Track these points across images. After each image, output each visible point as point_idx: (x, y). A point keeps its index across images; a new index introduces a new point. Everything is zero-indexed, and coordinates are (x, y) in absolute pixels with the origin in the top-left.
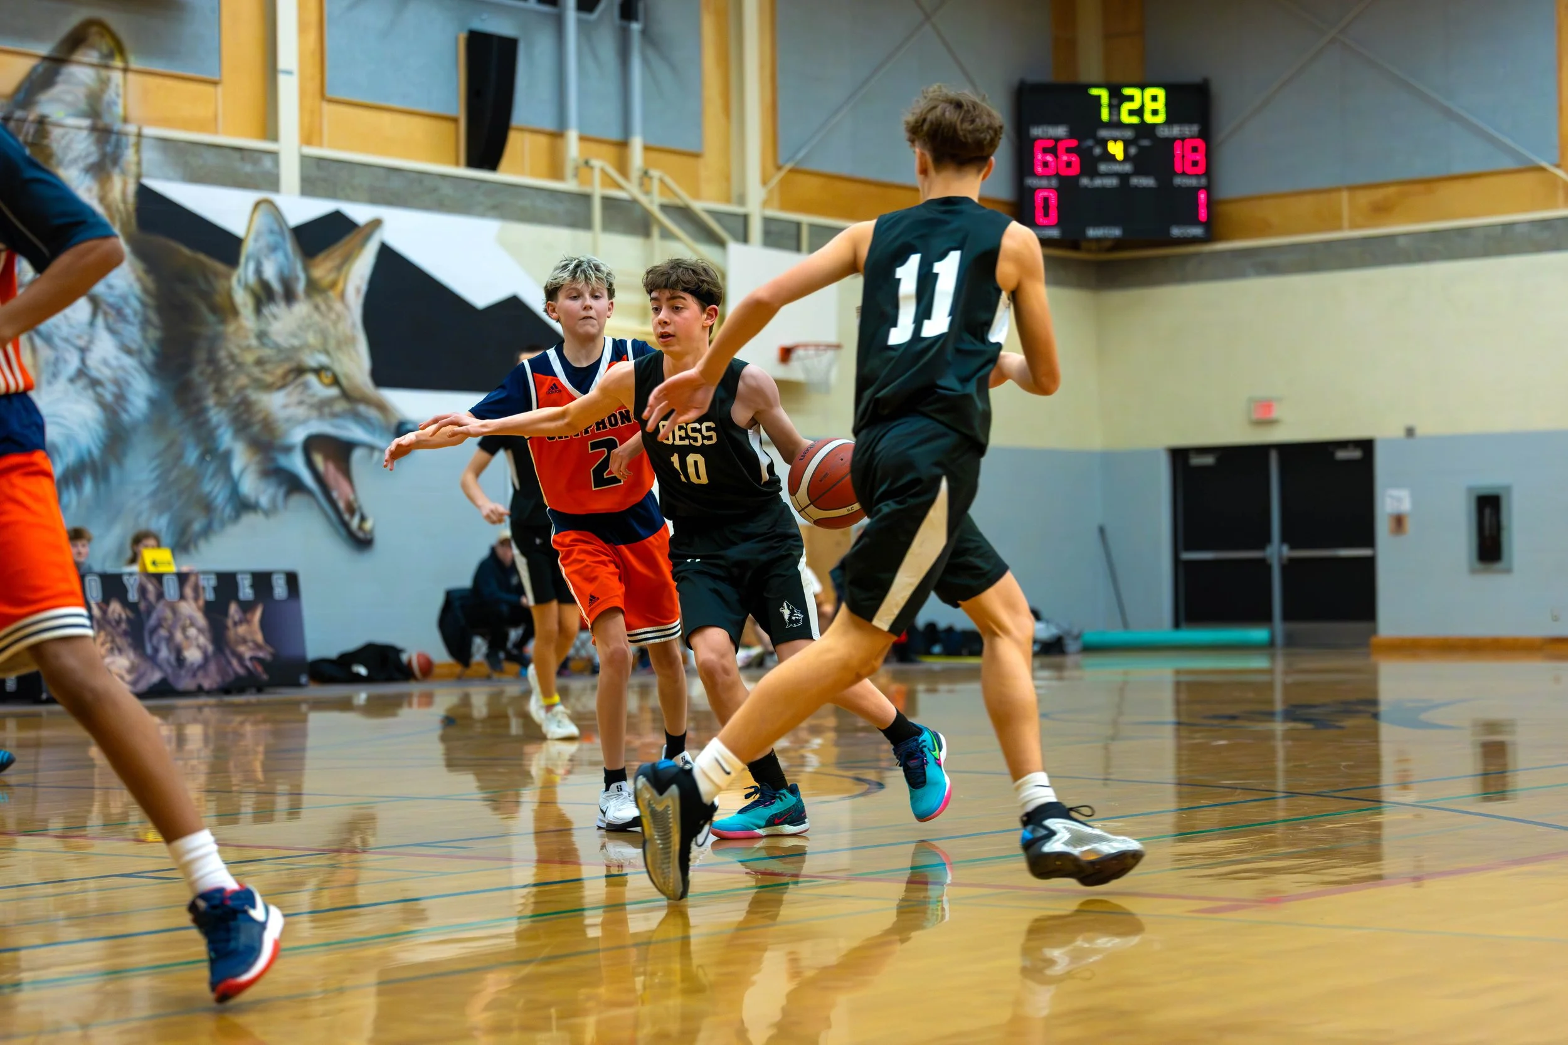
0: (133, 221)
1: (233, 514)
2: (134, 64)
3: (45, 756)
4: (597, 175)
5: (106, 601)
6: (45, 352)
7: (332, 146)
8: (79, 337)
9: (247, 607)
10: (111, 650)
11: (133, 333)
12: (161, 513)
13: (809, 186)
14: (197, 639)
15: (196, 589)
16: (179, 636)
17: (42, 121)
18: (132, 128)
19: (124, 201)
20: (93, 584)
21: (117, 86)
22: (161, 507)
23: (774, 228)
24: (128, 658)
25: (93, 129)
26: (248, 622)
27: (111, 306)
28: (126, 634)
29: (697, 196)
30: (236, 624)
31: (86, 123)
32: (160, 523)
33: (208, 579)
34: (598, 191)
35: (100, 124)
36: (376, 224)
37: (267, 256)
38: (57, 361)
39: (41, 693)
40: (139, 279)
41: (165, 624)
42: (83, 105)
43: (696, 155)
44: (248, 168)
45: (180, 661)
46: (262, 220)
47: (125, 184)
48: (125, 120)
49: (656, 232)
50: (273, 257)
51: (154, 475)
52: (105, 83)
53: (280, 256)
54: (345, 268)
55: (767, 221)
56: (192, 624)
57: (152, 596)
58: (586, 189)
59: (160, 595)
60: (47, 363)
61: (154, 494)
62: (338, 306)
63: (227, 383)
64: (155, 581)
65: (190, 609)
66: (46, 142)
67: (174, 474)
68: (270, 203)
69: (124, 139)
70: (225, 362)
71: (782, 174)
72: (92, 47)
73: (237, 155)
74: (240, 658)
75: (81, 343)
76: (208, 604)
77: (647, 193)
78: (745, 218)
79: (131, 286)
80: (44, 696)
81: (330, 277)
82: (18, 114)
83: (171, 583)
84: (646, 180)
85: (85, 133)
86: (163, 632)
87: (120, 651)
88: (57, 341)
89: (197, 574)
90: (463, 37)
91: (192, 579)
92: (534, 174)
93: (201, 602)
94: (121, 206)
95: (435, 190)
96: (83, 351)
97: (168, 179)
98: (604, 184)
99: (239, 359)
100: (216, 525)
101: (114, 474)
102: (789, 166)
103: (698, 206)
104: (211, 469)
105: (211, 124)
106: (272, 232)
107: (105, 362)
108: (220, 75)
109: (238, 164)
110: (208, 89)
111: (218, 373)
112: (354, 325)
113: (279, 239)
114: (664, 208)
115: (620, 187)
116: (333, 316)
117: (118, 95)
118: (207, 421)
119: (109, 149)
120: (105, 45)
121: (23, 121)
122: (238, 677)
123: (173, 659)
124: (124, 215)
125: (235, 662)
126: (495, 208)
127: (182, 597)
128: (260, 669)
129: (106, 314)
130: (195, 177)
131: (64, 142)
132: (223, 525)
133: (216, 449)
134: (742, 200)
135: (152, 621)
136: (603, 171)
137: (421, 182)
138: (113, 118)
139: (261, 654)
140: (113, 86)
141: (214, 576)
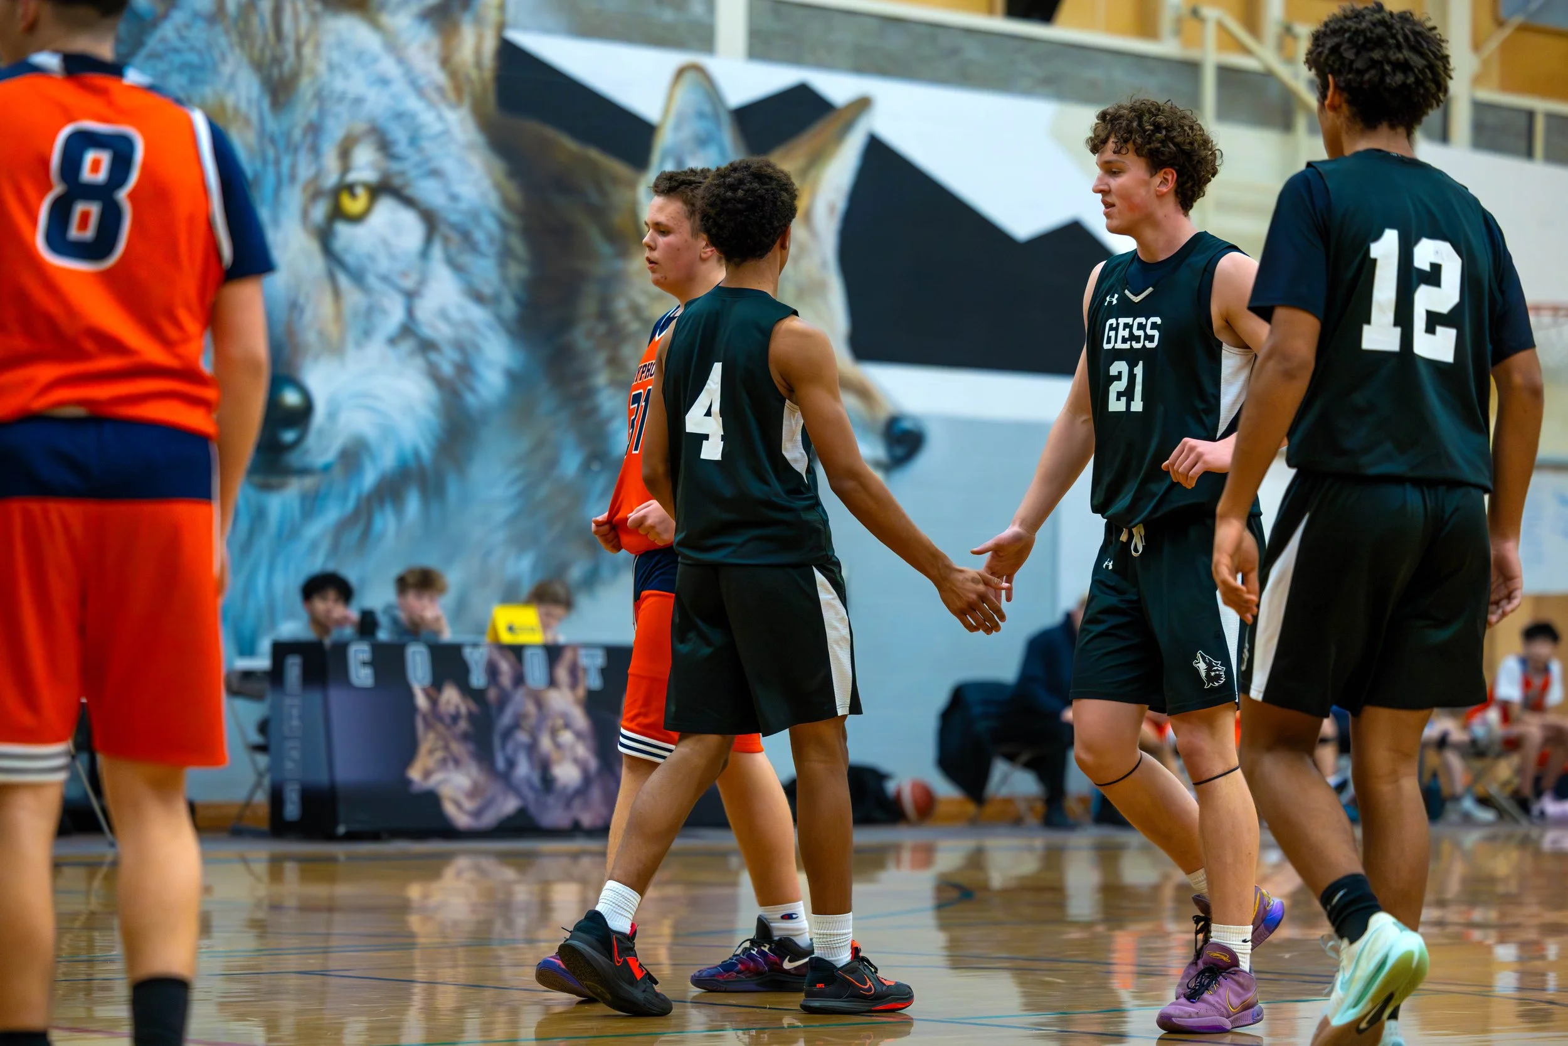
3: (341, 924)
4: (1211, 32)
5: (437, 685)
6: (353, 297)
10: (443, 762)
13: (1547, 53)
14: (572, 748)
15: (574, 672)
16: (546, 743)
19: (478, 64)
20: (418, 658)
22: (521, 542)
23: (1490, 118)
27: (454, 226)
28: (465, 737)
33: (592, 656)
34: (1212, 56)
36: (863, 104)
38: (371, 312)
39: (336, 824)
40: (497, 186)
44: (668, 15)
45: (547, 782)
46: (687, 96)
47: (480, 38)
49: (1302, 122)
51: (514, 490)
55: (1480, 108)
56: (567, 726)
57: (506, 680)
58: (1192, 54)
59: (519, 679)
61: (511, 520)
63: (627, 350)
64: (511, 656)
67: (544, 490)
68: (697, 69)
70: (624, 316)
71: (1507, 32)
75: (409, 283)
77: (1289, 60)
80: (341, 829)
83: (536, 659)
84: (1288, 40)
86: (522, 737)
87: (457, 762)
88: (372, 280)
89: (575, 647)
91: (568, 656)
92: (1111, 29)
93: (581, 692)
94: (474, 74)
95: (954, 52)
96: (411, 296)
97: (548, 32)
98: (1221, 47)
100: (605, 572)
101: (453, 490)
102: (1518, 19)
106: (701, 115)
107: (443, 314)
109: (652, 9)
112: (824, 264)
115: (1246, 51)
118: (594, 410)
123: (536, 779)
126: (1049, 81)
127: (552, 683)
129: (446, 240)
130: (587, 28)
135: (506, 719)
136: (1221, 26)
141: (601, 651)
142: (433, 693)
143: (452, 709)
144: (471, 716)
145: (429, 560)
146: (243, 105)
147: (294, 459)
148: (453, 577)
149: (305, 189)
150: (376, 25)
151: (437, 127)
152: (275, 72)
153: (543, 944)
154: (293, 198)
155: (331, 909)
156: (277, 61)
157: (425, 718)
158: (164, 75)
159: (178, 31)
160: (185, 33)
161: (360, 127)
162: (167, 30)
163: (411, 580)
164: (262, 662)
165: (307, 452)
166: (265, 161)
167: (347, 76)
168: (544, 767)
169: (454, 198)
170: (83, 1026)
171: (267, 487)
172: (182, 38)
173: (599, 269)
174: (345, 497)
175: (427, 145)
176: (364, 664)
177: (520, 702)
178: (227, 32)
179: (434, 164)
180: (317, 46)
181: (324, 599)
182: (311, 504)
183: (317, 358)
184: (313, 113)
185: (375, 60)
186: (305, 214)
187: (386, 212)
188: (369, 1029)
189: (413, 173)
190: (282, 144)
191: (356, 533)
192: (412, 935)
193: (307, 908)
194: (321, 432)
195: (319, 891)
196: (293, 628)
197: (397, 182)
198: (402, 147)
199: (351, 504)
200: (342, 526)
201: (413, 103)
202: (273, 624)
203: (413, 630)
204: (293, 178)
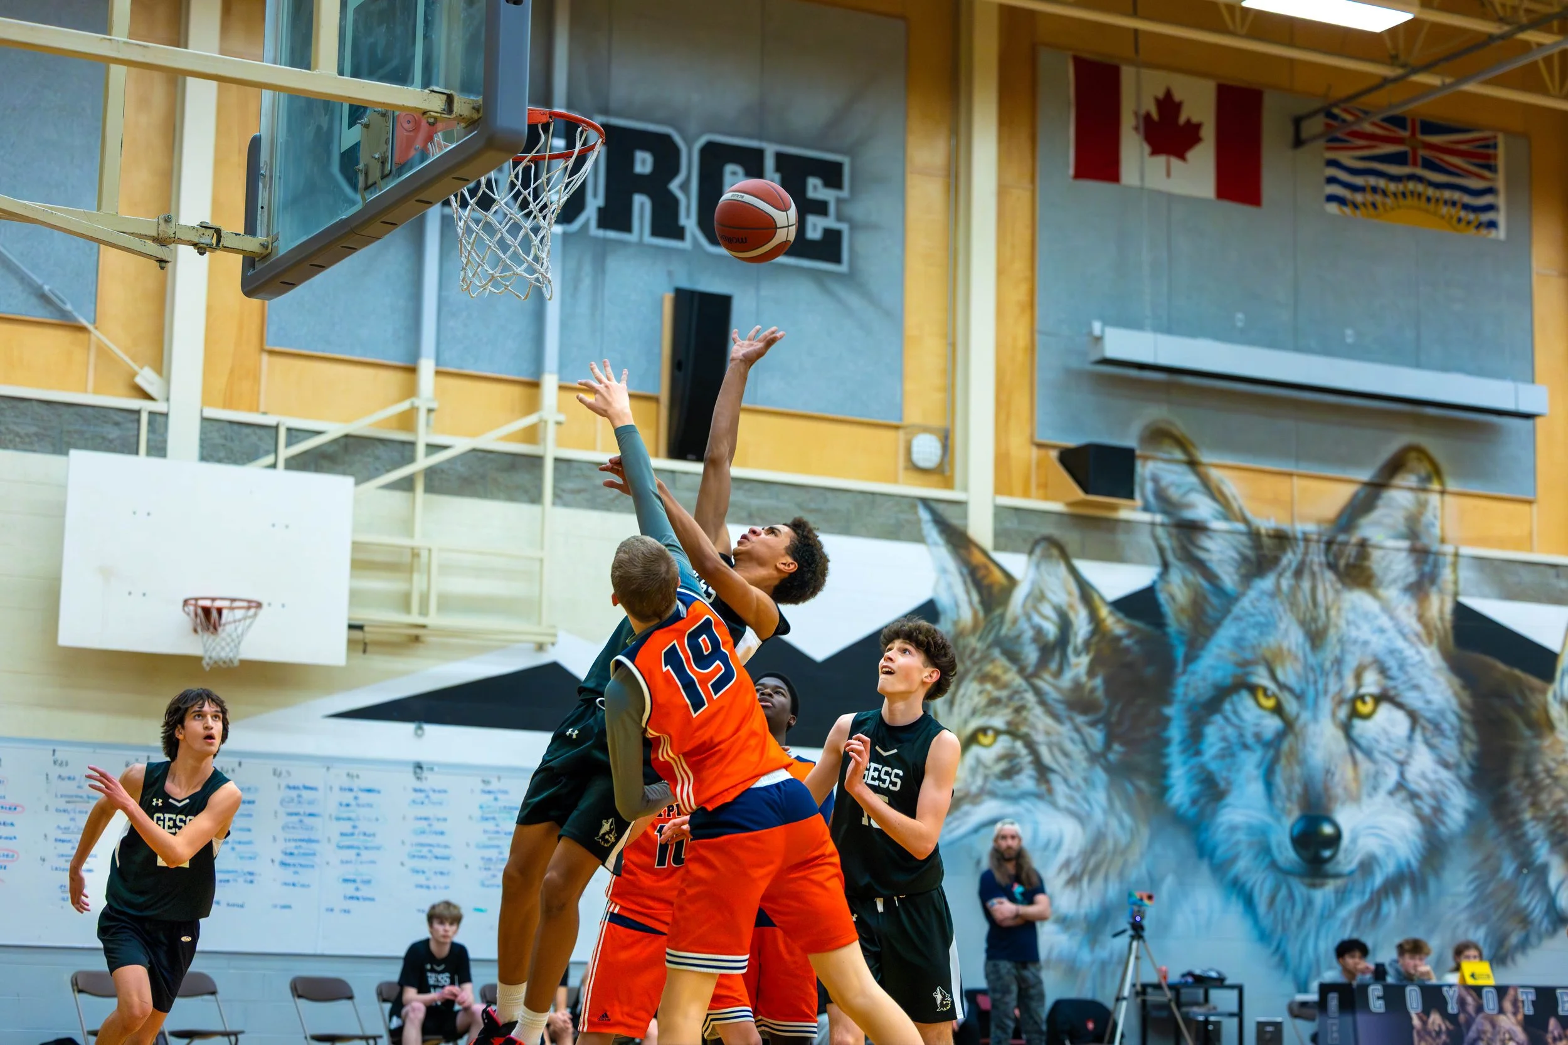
1: (1550, 928)
2: (1452, 485)
5: (1426, 1012)
6: (1365, 765)
8: (1398, 751)
9: (1565, 1023)
11: (1450, 748)
12: (1477, 927)
15: (1515, 1002)
17: (1363, 544)
18: (1449, 549)
19: (1442, 619)
20: (1414, 993)
21: (1435, 508)
22: (1478, 919)
25: (1413, 550)
27: (1429, 721)
30: (1555, 1039)
31: (1405, 544)
32: (1478, 935)
33: (1527, 993)
35: (1419, 545)
38: (1377, 775)
40: (1456, 694)
41: (1483, 1036)
42: (1402, 528)
44: (1564, 584)
48: (1443, 541)
51: (1472, 887)
52: (1423, 505)
56: (1511, 1039)
57: (1471, 1009)
59: (1480, 1009)
60: (1367, 776)
61: (1472, 905)
63: (1543, 797)
65: (1509, 1023)
66: (1367, 563)
67: (1491, 887)
69: (1441, 558)
70: (1542, 775)
72: (1412, 471)
73: (1552, 572)
75: (1400, 757)
76: (1526, 1017)
79: (1448, 700)
82: (1341, 538)
83: (1490, 995)
85: (1403, 555)
88: (1377, 755)
89: (1516, 988)
91: (1511, 992)
93: (1520, 1017)
94: (1439, 624)
96: (1402, 764)
97: (1484, 596)
99: (1556, 773)
100: (1533, 939)
104: (1529, 881)
105: (1527, 543)
107: (1424, 776)
108: (1535, 494)
109: (1554, 581)
110: (1525, 508)
111: (1535, 788)
117: (1435, 517)
118: (1524, 835)
119: (1427, 569)
120: (1424, 468)
121: (1345, 544)
124: (1442, 632)
127: (1501, 1011)
129: (1424, 728)
130: (1511, 594)
132: (1540, 938)
133: (1533, 863)
135: (1472, 1034)
140: (1430, 508)
141: (1532, 990)
142: (1425, 1018)
143: (1437, 1029)
144: (1448, 1032)
145: (1418, 934)
146: (1294, 648)
147: (1330, 868)
148: (1434, 943)
149: (1333, 698)
150: (1375, 596)
151: (1417, 658)
152: (1313, 626)
154: (1326, 705)
156: (1314, 620)
157: (1418, 1033)
158: (1244, 630)
159: (1252, 603)
160: (1257, 604)
161: (1368, 659)
162: (1245, 603)
163: (1407, 947)
164: (1313, 997)
165: (1338, 863)
166: (1307, 682)
167: (1358, 628)
169: (1428, 702)
171: (1313, 886)
173: (1523, 746)
174: (1363, 893)
175: (1410, 669)
176: (1379, 998)
177: (1481, 1023)
178: (1282, 603)
179: (1415, 682)
180: (1339, 610)
181: (1353, 957)
182: (1342, 896)
183: (1343, 803)
184: (1337, 651)
185: (1376, 617)
186: (1334, 715)
187: (1385, 712)
189: (1401, 687)
190: (1318, 672)
191: (1370, 915)
194: (1346, 850)
196: (1332, 975)
197: (1392, 693)
198: (1394, 672)
199: (1367, 896)
200: (1362, 911)
201: (1400, 644)
202: (1319, 974)
203: (1407, 978)
204: (1326, 692)
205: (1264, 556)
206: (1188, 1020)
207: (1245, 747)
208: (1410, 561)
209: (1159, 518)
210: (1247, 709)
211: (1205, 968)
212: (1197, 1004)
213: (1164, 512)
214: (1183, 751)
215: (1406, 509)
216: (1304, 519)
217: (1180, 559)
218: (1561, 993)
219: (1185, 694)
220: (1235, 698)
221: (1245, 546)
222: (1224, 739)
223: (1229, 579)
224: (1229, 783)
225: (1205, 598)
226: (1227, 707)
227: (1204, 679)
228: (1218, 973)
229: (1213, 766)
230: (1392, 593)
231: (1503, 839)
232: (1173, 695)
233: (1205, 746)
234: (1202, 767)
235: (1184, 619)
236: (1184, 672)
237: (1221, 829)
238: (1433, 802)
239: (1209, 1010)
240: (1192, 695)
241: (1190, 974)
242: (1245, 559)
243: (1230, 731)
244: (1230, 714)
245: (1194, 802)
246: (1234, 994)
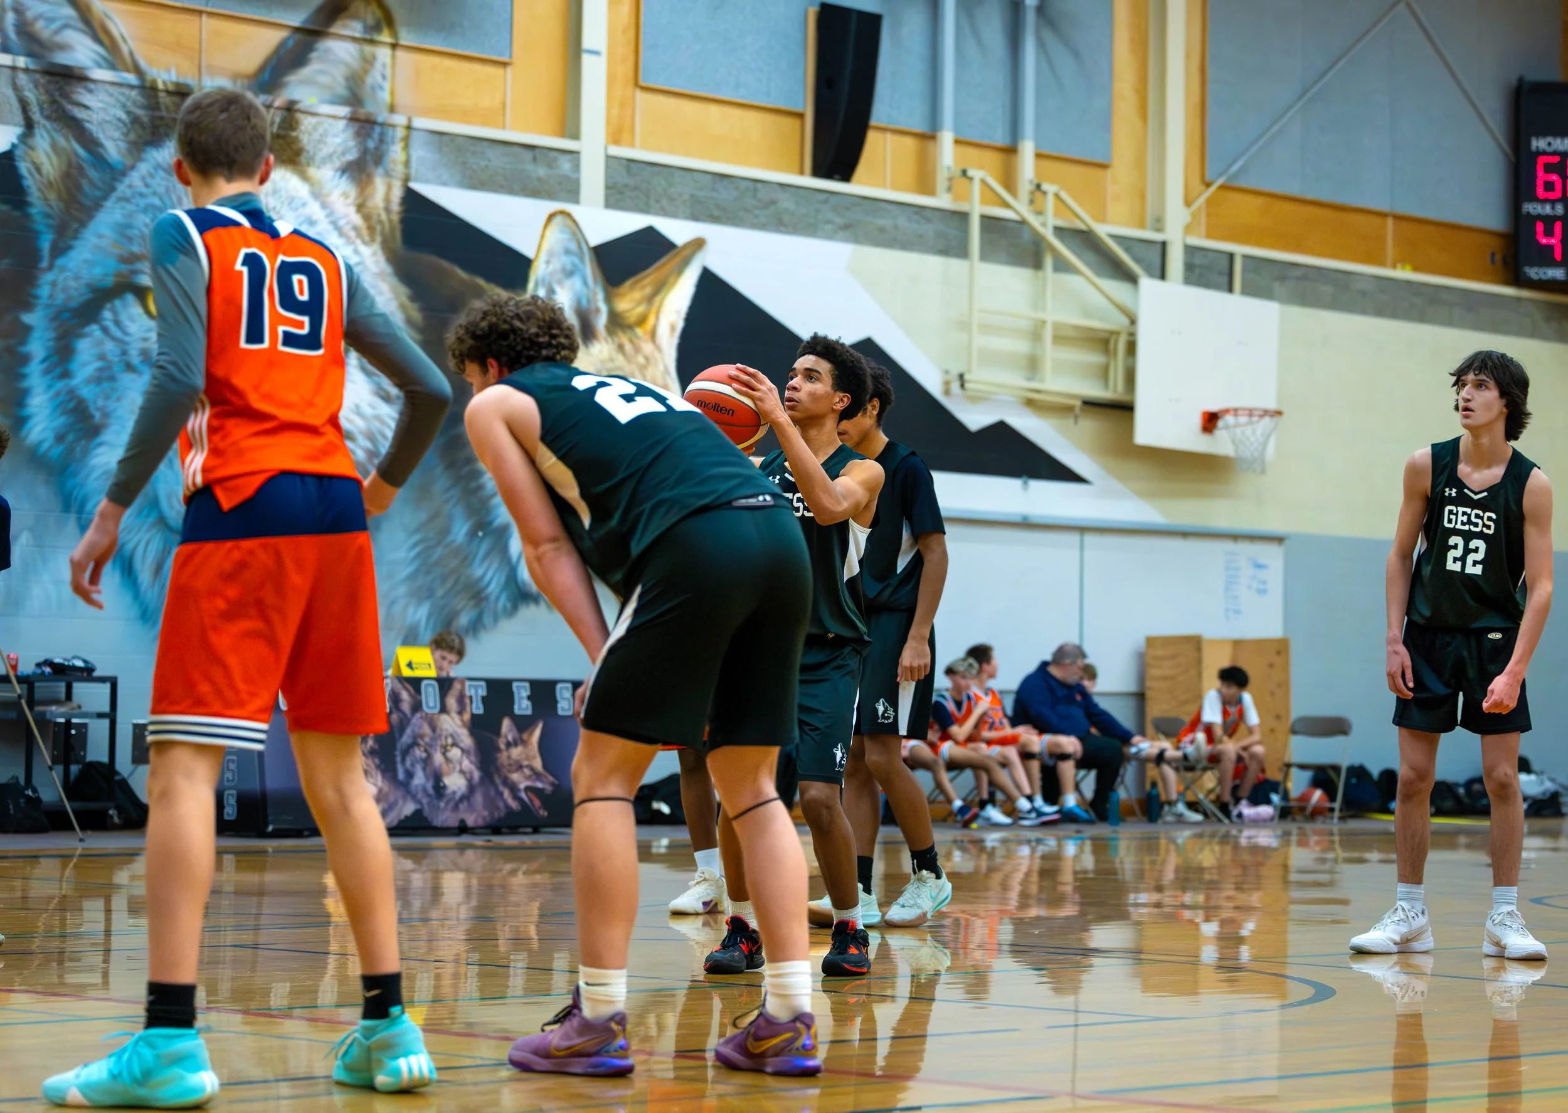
0: (398, 235)
1: (509, 606)
2: (406, 38)
3: (269, 906)
4: (977, 186)
7: (645, 147)
9: (523, 724)
12: (419, 603)
13: (1246, 208)
14: (460, 764)
16: (438, 758)
17: (290, 108)
18: (400, 120)
19: (388, 210)
23: (1198, 260)
24: (375, 785)
25: (353, 119)
26: (524, 743)
29: (1102, 218)
30: (509, 745)
33: (476, 688)
34: (977, 209)
35: (362, 112)
36: (698, 244)
37: (560, 283)
39: (266, 824)
40: (402, 307)
41: (421, 742)
42: (342, 91)
43: (1104, 166)
44: (542, 172)
45: (439, 789)
46: (556, 236)
47: (389, 187)
48: (392, 109)
49: (1049, 262)
50: (568, 283)
51: (413, 553)
52: (368, 62)
53: (576, 282)
54: (658, 299)
55: (1190, 250)
56: (454, 744)
57: (406, 707)
58: (962, 206)
59: (417, 707)
61: (412, 577)
62: (647, 347)
65: (452, 724)
66: (294, 134)
67: (439, 552)
69: (390, 131)
71: (1210, 191)
72: (355, 17)
73: (528, 155)
74: (513, 789)
76: (473, 716)
77: (1039, 213)
78: (1164, 245)
80: (270, 828)
81: (640, 309)
83: (430, 689)
84: (1038, 194)
85: (342, 124)
86: (419, 753)
89: (462, 681)
90: (813, 12)
91: (457, 686)
92: (895, 187)
93: (467, 716)
94: (384, 217)
95: (774, 202)
97: (445, 184)
98: (984, 201)
100: (487, 619)
102: (1221, 181)
103: (1102, 230)
104: (484, 547)
105: (499, 116)
107: (358, 411)
108: (511, 56)
109: (530, 167)
110: (499, 71)
112: (667, 371)
113: (576, 260)
114: (1059, 231)
115: (1006, 205)
116: (641, 359)
117: (384, 77)
118: (481, 487)
119: (371, 144)
122: (510, 812)
123: (429, 786)
124: (387, 226)
125: (507, 794)
126: (846, 227)
127: (444, 709)
128: (537, 803)
130: (475, 181)
131: (316, 136)
132: (496, 619)
133: (491, 523)
134: (1159, 224)
135: (406, 739)
136: (983, 181)
137: (755, 190)
138: (376, 108)
139: (539, 785)
140: (378, 65)
141: (483, 684)
150: (305, 177)
153: (434, 922)
155: (261, 892)
158: (130, 216)
159: (143, 178)
160: (148, 180)
162: (134, 178)
168: (437, 778)
170: (56, 991)
172: (147, 186)
185: (304, 204)
188: (291, 993)
192: (328, 915)
193: (241, 892)
195: (251, 878)
205: (162, 118)
206: (43, 722)
207: (130, 367)
208: (350, 133)
209: (22, 61)
210: (132, 320)
211: (69, 656)
212: (57, 702)
213: (30, 54)
214: (47, 372)
215: (346, 65)
216: (213, 71)
217: (48, 118)
218: (518, 687)
219: (51, 297)
220: (117, 303)
221: (134, 103)
222: (102, 357)
223: (114, 148)
224: (106, 415)
225: (80, 169)
226: (107, 314)
227: (77, 278)
228: (85, 661)
229: (86, 392)
230: (326, 174)
231: (456, 492)
232: (36, 297)
233: (74, 366)
234: (71, 393)
235: (52, 196)
236: (51, 267)
237: (95, 475)
238: (369, 445)
239: (73, 709)
240: (60, 298)
241: (49, 663)
242: (135, 120)
243: (109, 346)
244: (110, 324)
245: (60, 438)
246: (107, 687)
